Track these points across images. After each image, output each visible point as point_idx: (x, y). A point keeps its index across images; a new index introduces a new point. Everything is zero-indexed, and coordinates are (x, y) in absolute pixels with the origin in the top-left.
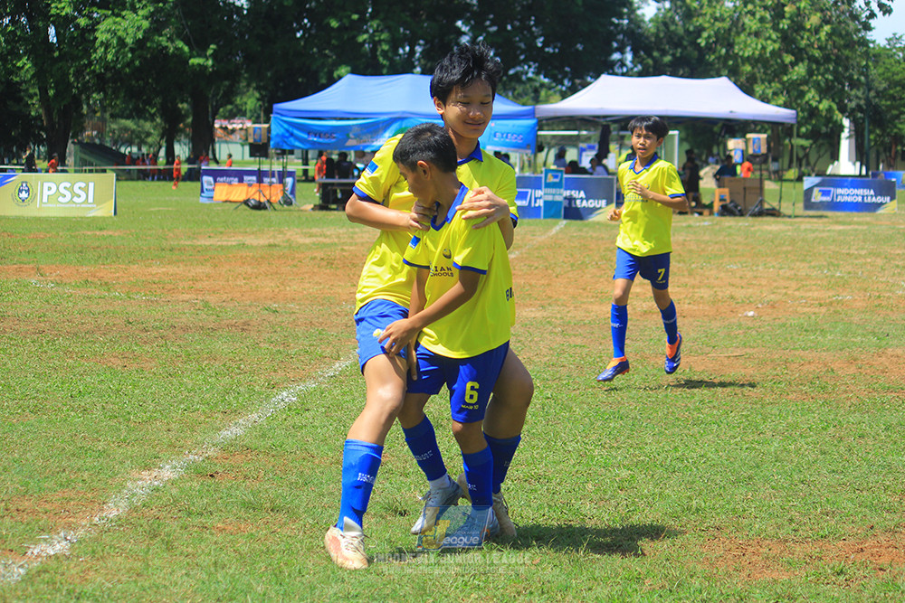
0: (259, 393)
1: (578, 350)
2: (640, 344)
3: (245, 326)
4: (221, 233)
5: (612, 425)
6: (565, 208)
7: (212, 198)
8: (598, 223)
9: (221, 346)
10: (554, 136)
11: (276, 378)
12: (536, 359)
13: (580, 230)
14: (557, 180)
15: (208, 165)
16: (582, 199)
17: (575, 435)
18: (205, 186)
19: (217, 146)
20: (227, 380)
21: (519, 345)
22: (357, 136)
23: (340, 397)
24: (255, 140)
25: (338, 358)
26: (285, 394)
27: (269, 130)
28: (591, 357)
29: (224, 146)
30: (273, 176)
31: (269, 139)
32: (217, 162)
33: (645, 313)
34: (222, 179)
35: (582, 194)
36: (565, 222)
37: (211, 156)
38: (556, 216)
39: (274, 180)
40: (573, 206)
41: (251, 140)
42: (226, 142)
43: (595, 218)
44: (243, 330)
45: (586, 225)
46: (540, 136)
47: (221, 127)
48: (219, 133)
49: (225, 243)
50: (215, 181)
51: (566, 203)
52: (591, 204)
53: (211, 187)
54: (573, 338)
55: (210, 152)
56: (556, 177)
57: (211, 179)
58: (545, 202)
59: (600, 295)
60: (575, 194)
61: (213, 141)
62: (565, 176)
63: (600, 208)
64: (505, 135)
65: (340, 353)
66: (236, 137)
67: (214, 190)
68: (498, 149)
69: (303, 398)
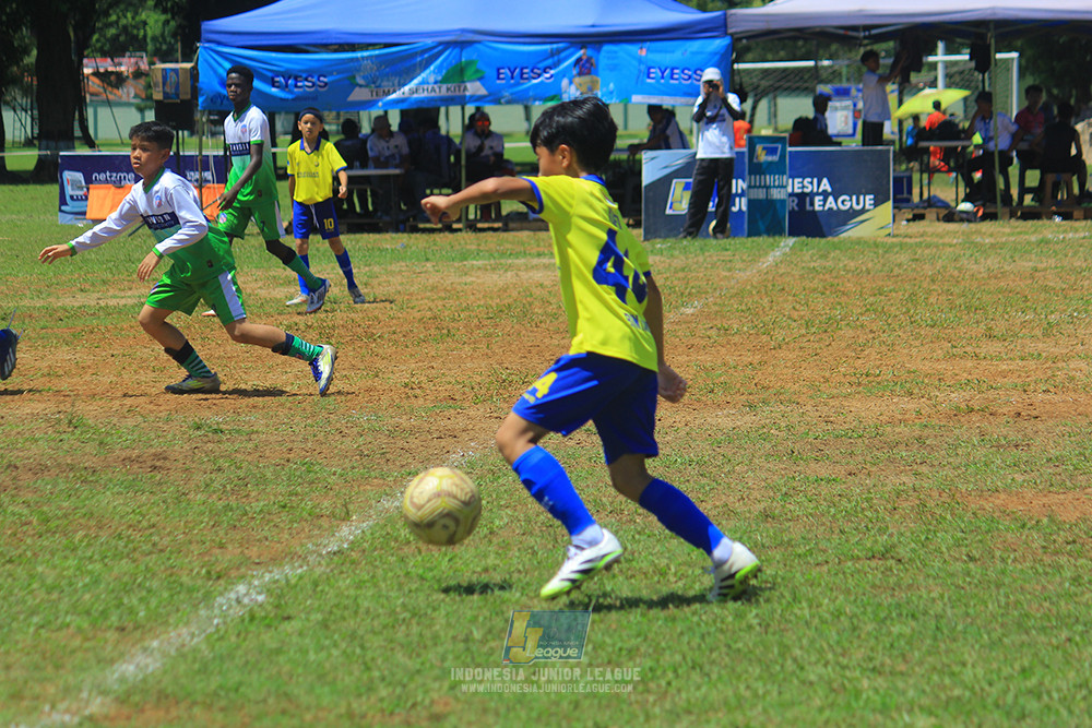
0: (190, 591)
1: (824, 490)
2: (947, 472)
3: (159, 462)
4: (104, 282)
5: (896, 629)
6: (792, 213)
7: (84, 213)
8: (859, 241)
9: (108, 500)
10: (766, 72)
11: (224, 559)
12: (739, 507)
13: (825, 257)
14: (775, 158)
15: (72, 148)
16: (825, 194)
17: (821, 652)
18: (69, 191)
19: (90, 111)
20: (125, 565)
21: (704, 481)
22: (372, 82)
23: (352, 592)
24: (166, 95)
25: (347, 517)
26: (242, 589)
27: (194, 74)
28: (850, 502)
29: (104, 112)
30: (206, 168)
31: (195, 92)
32: (91, 144)
33: (956, 413)
34: (102, 176)
35: (825, 185)
36: (791, 241)
37: (78, 133)
38: (774, 230)
39: (208, 175)
40: (808, 208)
41: (158, 96)
42: (109, 103)
43: (853, 232)
44: (155, 468)
45: (835, 247)
46: (739, 70)
47: (96, 74)
48: (94, 84)
49: (112, 302)
50: (89, 181)
51: (793, 204)
52: (845, 203)
53: (80, 193)
54: (813, 465)
55: (76, 124)
56: (771, 151)
57: (79, 176)
58: (751, 203)
59: (864, 380)
60: (809, 185)
61: (81, 104)
62: (789, 149)
63: (863, 211)
64: (667, 72)
65: (351, 507)
66: (129, 92)
67: (87, 199)
68: (654, 101)
69: (280, 596)
